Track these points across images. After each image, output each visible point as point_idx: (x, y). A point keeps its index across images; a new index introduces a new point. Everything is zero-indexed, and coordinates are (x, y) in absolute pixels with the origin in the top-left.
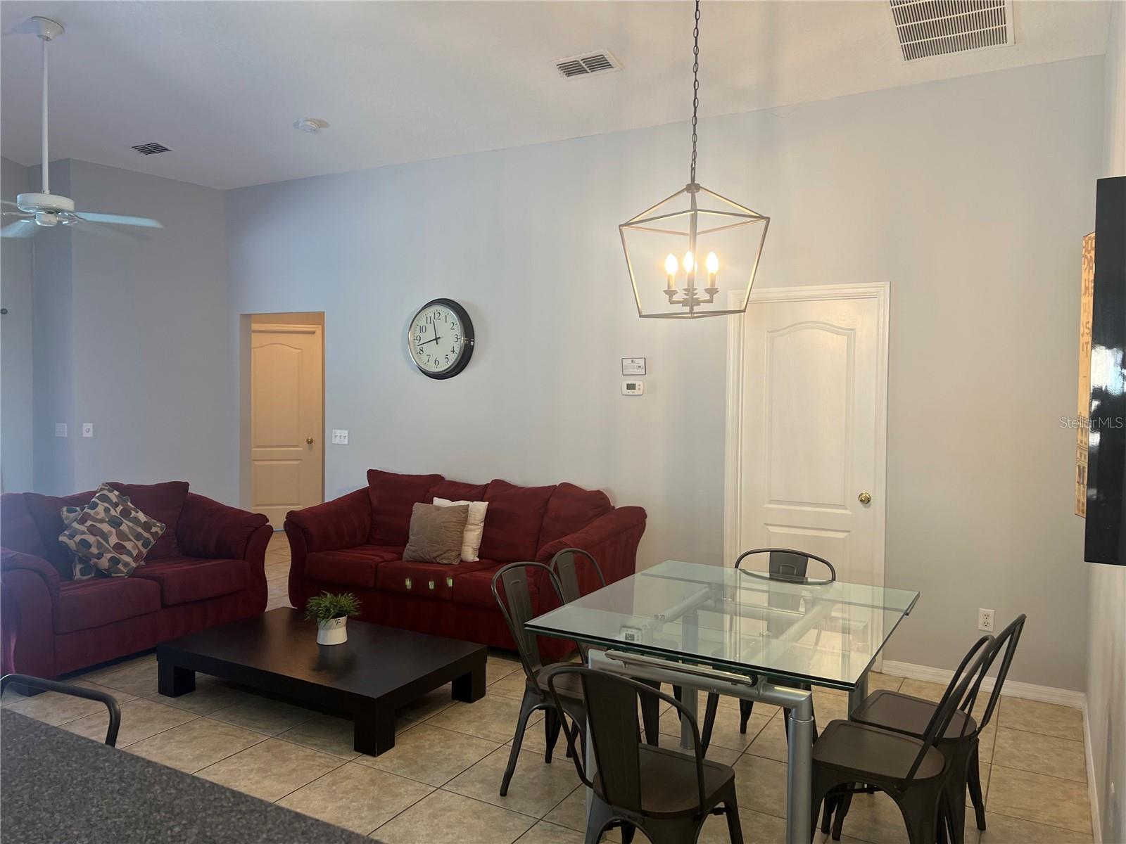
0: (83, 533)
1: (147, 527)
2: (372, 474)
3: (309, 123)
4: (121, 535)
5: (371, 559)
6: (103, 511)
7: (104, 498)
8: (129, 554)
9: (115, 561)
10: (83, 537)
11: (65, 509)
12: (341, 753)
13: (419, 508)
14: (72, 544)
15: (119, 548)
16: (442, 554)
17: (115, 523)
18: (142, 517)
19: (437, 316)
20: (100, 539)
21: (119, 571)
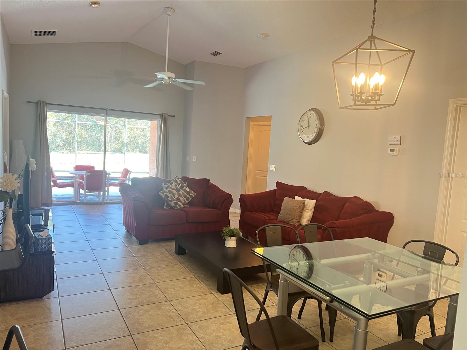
0: (167, 192)
1: (189, 193)
2: (278, 184)
3: (261, 36)
4: (179, 195)
5: (265, 217)
6: (174, 186)
7: (176, 181)
8: (181, 202)
9: (176, 204)
10: (167, 194)
11: (163, 183)
12: (211, 289)
13: (286, 199)
14: (162, 195)
15: (178, 199)
16: (291, 220)
17: (178, 190)
18: (188, 189)
19: (310, 116)
20: (172, 195)
21: (177, 208)
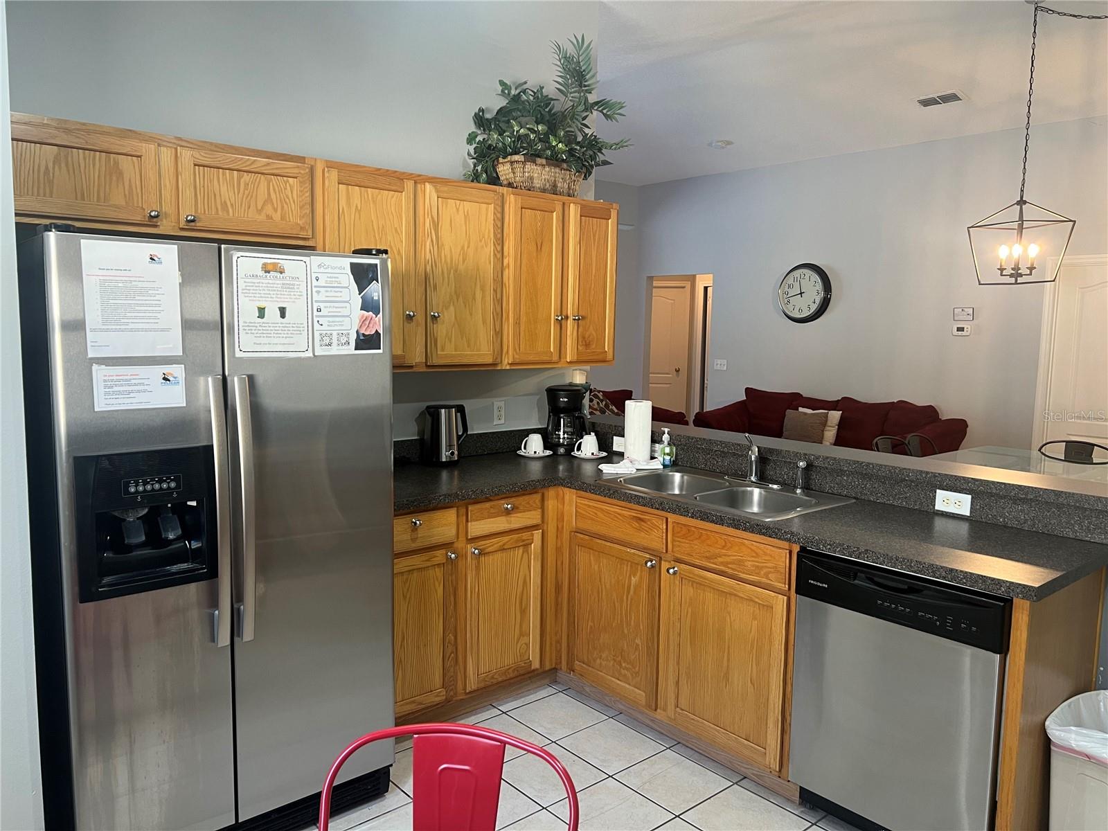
2: (749, 391)
3: (720, 144)
13: (790, 413)
19: (802, 276)
